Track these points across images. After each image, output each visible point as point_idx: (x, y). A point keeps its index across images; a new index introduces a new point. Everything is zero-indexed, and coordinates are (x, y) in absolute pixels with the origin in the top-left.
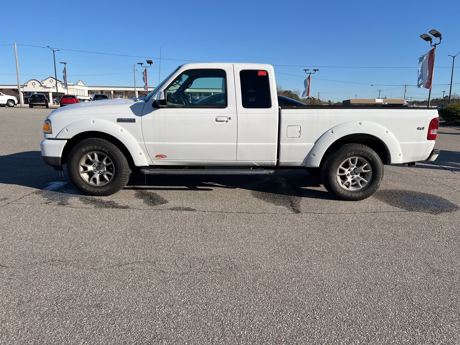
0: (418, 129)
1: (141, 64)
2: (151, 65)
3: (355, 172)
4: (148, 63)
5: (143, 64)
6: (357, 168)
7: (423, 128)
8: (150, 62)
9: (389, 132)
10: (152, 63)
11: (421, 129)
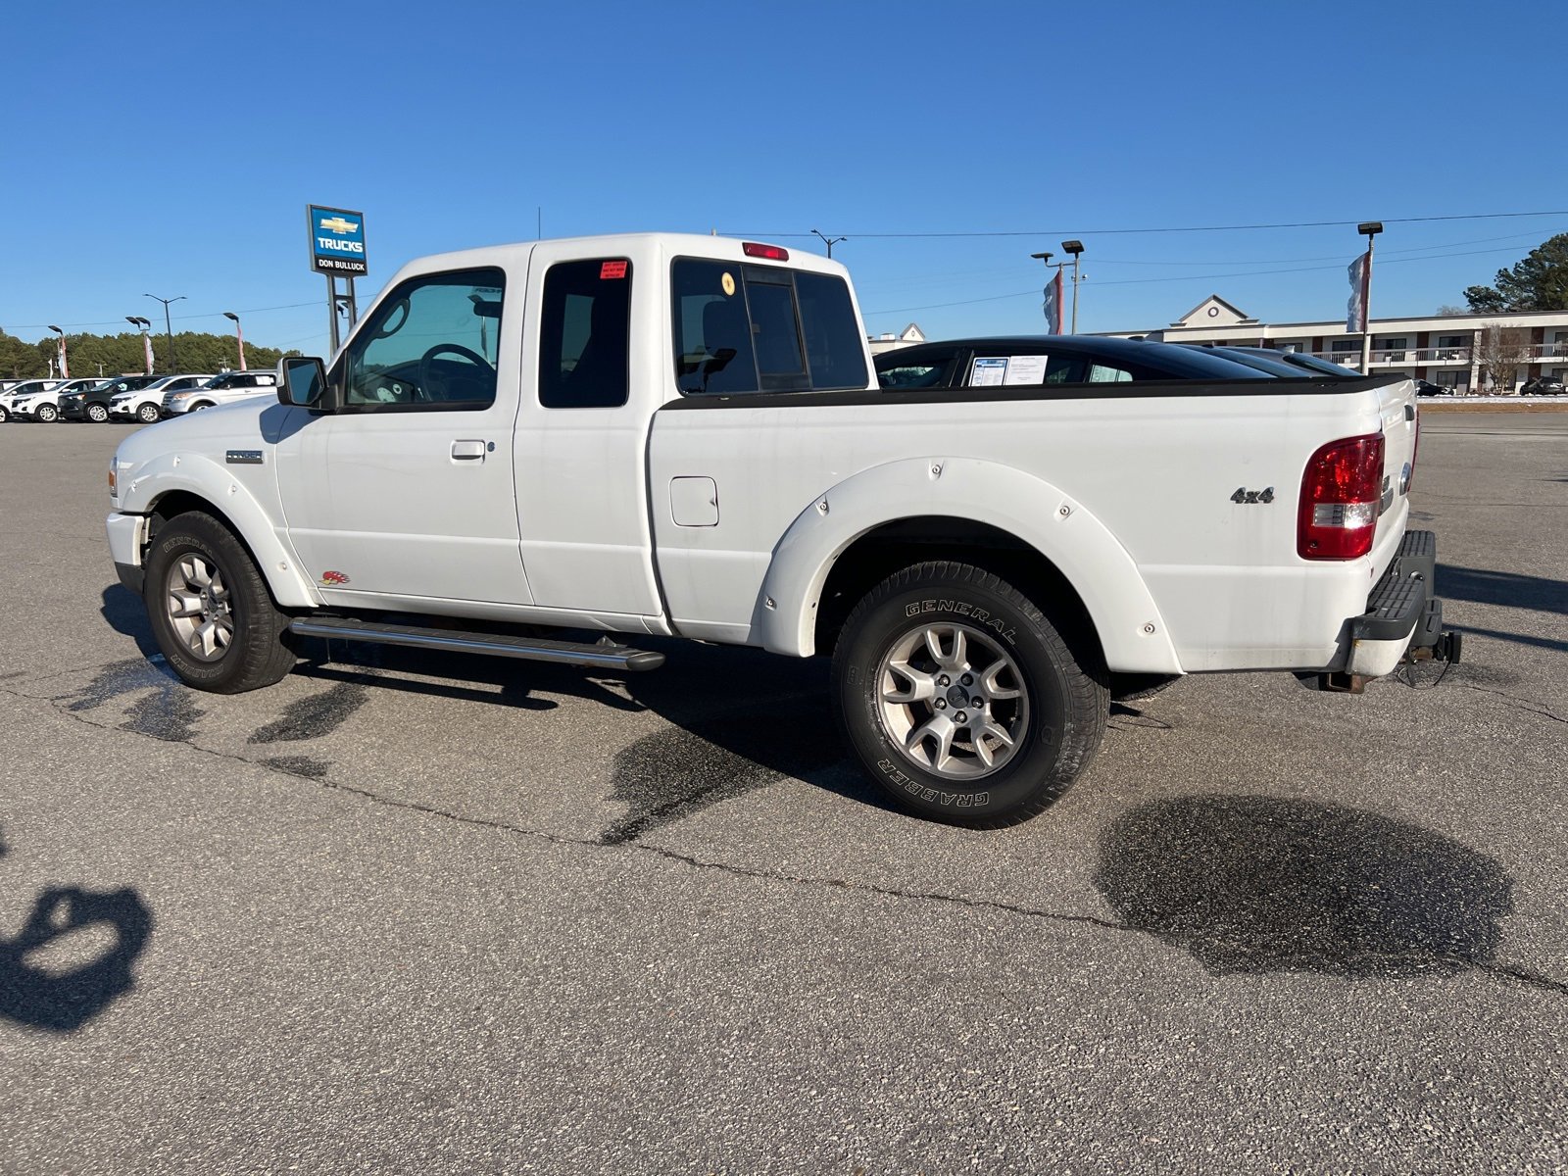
0: (1238, 502)
1: (1046, 257)
2: (1077, 256)
3: (965, 694)
4: (1068, 250)
5: (1051, 255)
6: (973, 673)
7: (1267, 496)
8: (1074, 248)
9: (1080, 510)
10: (1082, 250)
11: (1253, 501)
